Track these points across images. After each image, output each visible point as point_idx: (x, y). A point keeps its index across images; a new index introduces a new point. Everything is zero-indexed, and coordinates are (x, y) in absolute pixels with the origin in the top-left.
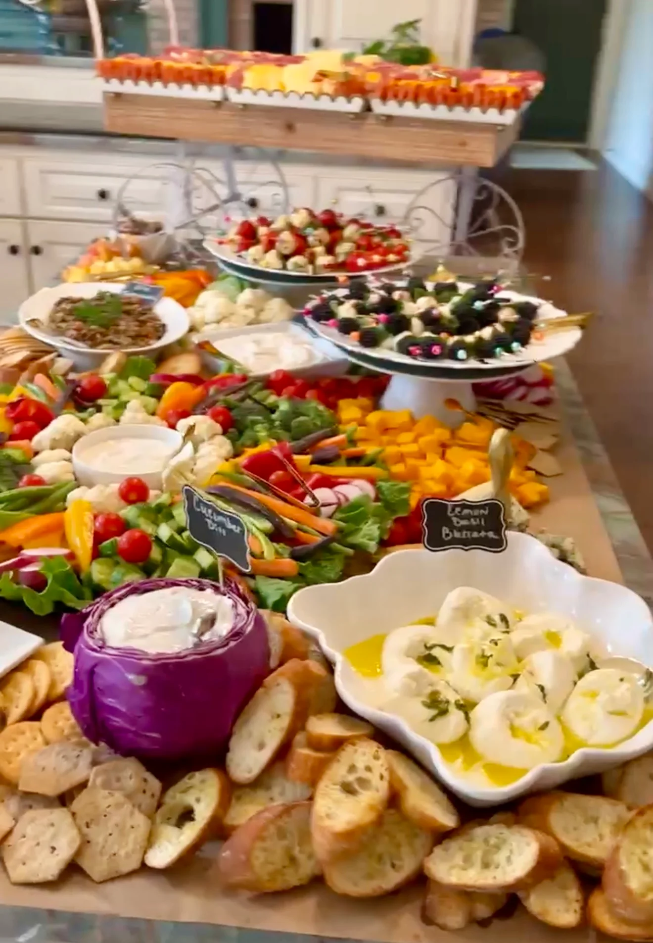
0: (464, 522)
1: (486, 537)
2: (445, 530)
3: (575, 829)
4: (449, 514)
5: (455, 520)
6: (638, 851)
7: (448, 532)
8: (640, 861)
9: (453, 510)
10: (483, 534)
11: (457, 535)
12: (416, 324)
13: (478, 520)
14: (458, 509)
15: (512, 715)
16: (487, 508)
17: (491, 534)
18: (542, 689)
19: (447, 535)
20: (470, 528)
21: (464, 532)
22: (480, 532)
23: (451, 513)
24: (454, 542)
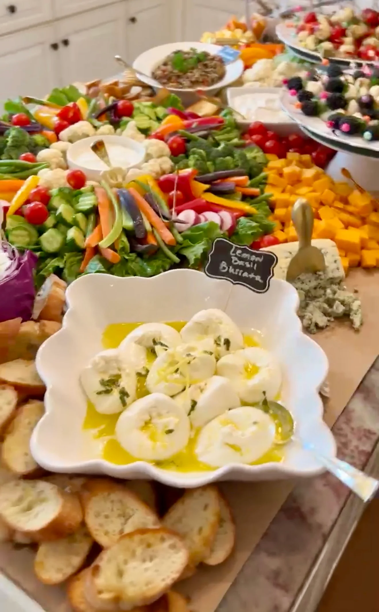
0: (241, 263)
1: (254, 278)
2: (224, 264)
3: (107, 517)
4: (231, 254)
5: (234, 259)
6: (121, 557)
7: (225, 266)
8: (118, 566)
9: (235, 252)
10: (252, 276)
11: (231, 270)
12: (353, 105)
13: (252, 263)
14: (239, 252)
15: (154, 414)
16: (263, 257)
17: (258, 278)
18: (194, 404)
19: (224, 268)
20: (244, 269)
21: (237, 270)
22: (249, 273)
23: (233, 253)
24: (227, 275)
